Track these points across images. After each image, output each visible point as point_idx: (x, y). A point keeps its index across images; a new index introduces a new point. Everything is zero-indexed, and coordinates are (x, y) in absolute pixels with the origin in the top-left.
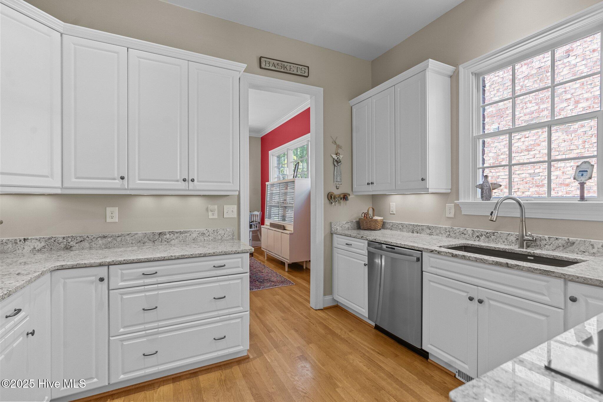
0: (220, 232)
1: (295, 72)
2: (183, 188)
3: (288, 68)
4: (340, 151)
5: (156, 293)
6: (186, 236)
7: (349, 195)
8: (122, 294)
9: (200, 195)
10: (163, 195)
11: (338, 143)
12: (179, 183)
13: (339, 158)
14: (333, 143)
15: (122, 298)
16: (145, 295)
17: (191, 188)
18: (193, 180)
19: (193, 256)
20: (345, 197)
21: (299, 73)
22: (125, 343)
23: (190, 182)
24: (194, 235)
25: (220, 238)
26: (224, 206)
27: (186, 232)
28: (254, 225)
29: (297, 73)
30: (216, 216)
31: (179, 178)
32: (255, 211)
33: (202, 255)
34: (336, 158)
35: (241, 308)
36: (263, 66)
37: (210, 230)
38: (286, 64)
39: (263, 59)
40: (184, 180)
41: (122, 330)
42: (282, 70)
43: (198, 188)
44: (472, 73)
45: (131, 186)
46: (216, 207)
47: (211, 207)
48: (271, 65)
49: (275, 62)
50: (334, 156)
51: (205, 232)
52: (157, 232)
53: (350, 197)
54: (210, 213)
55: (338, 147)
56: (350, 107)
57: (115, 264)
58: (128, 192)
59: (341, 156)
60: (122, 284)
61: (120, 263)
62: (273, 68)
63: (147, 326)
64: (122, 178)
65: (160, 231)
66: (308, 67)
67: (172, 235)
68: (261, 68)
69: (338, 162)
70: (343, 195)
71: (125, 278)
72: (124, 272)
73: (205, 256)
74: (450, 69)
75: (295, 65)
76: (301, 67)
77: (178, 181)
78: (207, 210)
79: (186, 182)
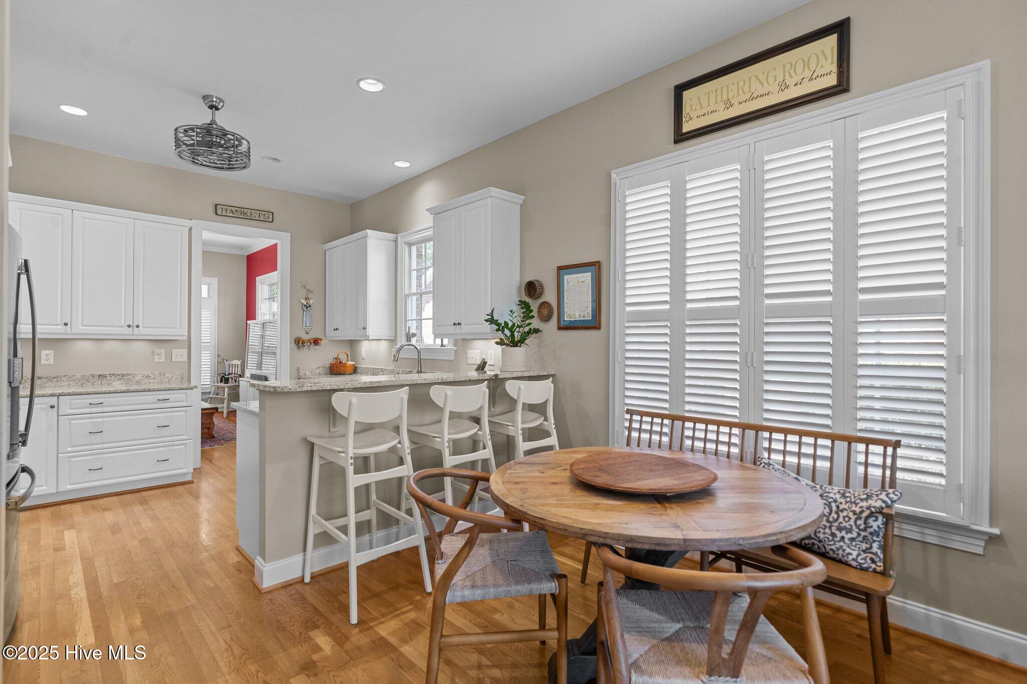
0: (167, 375)
1: (257, 218)
2: (127, 333)
3: (249, 214)
4: (310, 296)
5: (102, 420)
6: (129, 379)
7: (321, 340)
8: (69, 420)
9: (146, 340)
10: (104, 339)
11: (308, 287)
12: (124, 328)
13: (309, 303)
14: (302, 287)
15: (70, 423)
16: (92, 421)
17: (135, 333)
18: (138, 326)
19: (138, 390)
20: (316, 342)
21: (262, 218)
22: (72, 459)
23: (135, 328)
24: (138, 378)
25: (167, 381)
26: (173, 351)
27: (129, 375)
28: (232, 379)
29: (259, 219)
30: (163, 360)
31: (123, 324)
32: (234, 359)
33: (147, 390)
34: (305, 303)
35: (185, 437)
36: (219, 212)
37: (156, 373)
38: (246, 210)
39: (218, 207)
40: (129, 326)
41: (69, 449)
42: (242, 216)
43: (143, 333)
44: (405, 243)
45: (74, 331)
46: (163, 351)
47: (156, 351)
48: (228, 212)
49: (233, 208)
50: (304, 301)
51: (151, 375)
52: (96, 374)
53: (323, 341)
54: (156, 357)
55: (309, 291)
56: (324, 252)
57: (64, 395)
58: (71, 337)
59: (311, 301)
60: (70, 411)
61: (69, 394)
62: (231, 215)
63: (93, 447)
64: (66, 324)
65: (100, 374)
66: (273, 213)
67: (113, 377)
68: (216, 214)
69: (308, 306)
70: (313, 340)
71: (73, 407)
72: (72, 401)
73: (149, 391)
74: (391, 236)
75: (256, 211)
76: (263, 213)
77: (122, 327)
78: (153, 353)
79: (131, 328)
